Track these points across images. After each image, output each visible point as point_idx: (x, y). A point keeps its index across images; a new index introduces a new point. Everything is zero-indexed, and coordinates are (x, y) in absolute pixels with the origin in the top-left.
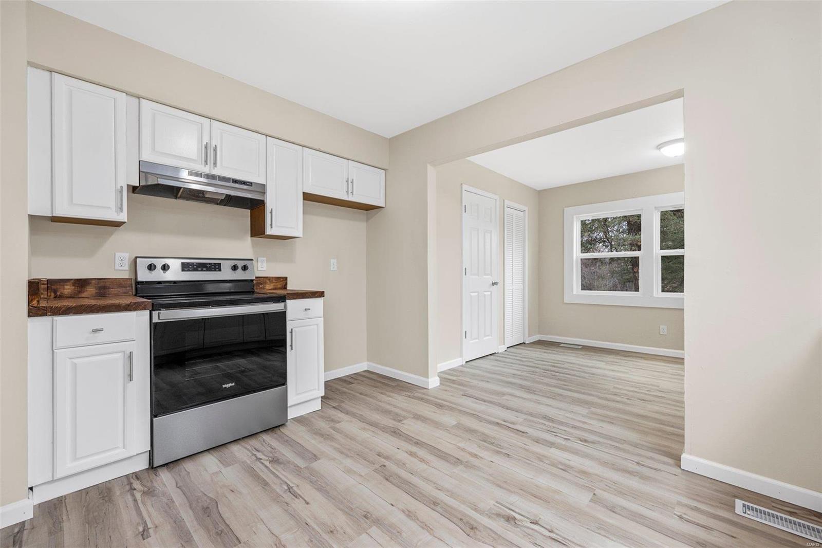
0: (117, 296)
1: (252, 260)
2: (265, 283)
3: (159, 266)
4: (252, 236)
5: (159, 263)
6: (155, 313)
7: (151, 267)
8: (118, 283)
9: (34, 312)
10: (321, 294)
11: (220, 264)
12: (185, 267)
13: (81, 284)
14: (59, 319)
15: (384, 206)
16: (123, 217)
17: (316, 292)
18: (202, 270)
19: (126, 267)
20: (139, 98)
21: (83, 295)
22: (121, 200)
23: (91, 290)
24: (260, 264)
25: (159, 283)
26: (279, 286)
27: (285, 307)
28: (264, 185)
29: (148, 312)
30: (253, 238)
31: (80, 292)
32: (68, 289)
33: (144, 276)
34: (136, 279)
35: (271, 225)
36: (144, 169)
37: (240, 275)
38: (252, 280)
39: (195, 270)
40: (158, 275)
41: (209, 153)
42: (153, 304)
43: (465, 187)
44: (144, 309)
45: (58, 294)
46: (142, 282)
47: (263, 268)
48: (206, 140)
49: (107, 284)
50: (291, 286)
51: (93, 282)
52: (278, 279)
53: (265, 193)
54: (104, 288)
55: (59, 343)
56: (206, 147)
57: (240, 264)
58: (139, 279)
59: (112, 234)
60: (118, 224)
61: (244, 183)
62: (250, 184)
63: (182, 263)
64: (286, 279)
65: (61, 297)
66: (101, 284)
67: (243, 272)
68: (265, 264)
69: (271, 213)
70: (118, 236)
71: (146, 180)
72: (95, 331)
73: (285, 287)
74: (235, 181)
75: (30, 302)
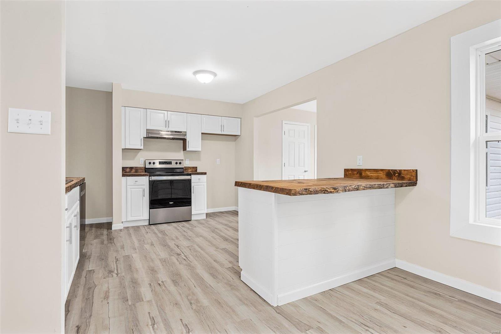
0: (140, 172)
1: (183, 160)
2: (188, 169)
3: (152, 163)
4: (183, 151)
5: (152, 162)
6: (150, 177)
7: (150, 163)
8: (140, 168)
9: (123, 175)
10: (205, 174)
11: (171, 162)
12: (160, 163)
13: (131, 168)
14: (128, 178)
15: (240, 134)
16: (142, 148)
17: (203, 173)
18: (165, 164)
19: (143, 163)
20: (146, 109)
21: (132, 172)
22: (142, 142)
23: (134, 170)
24: (186, 161)
25: (152, 168)
26: (194, 170)
27: (191, 177)
28: (186, 132)
29: (148, 177)
30: (184, 151)
31: (131, 171)
32: (128, 170)
33: (148, 166)
34: (145, 167)
35: (188, 147)
36: (148, 131)
37: (178, 166)
38: (183, 168)
39: (163, 164)
40: (152, 166)
41: (167, 123)
42: (150, 175)
43: (284, 122)
44: (147, 176)
45: (126, 171)
46: (147, 168)
47: (187, 163)
48: (166, 119)
49: (138, 169)
50: (199, 171)
51: (134, 168)
52: (193, 168)
53: (186, 135)
54: (137, 170)
55: (128, 184)
56: (166, 121)
57: (178, 162)
58: (146, 167)
59: (139, 152)
60: (141, 149)
61: (179, 132)
62: (181, 132)
63: (159, 162)
64: (196, 167)
65: (126, 172)
66: (136, 169)
67: (179, 165)
68: (188, 162)
69: (188, 142)
70: (141, 153)
71: (148, 135)
72: (136, 181)
73: (196, 171)
74: (176, 132)
75: (122, 172)
